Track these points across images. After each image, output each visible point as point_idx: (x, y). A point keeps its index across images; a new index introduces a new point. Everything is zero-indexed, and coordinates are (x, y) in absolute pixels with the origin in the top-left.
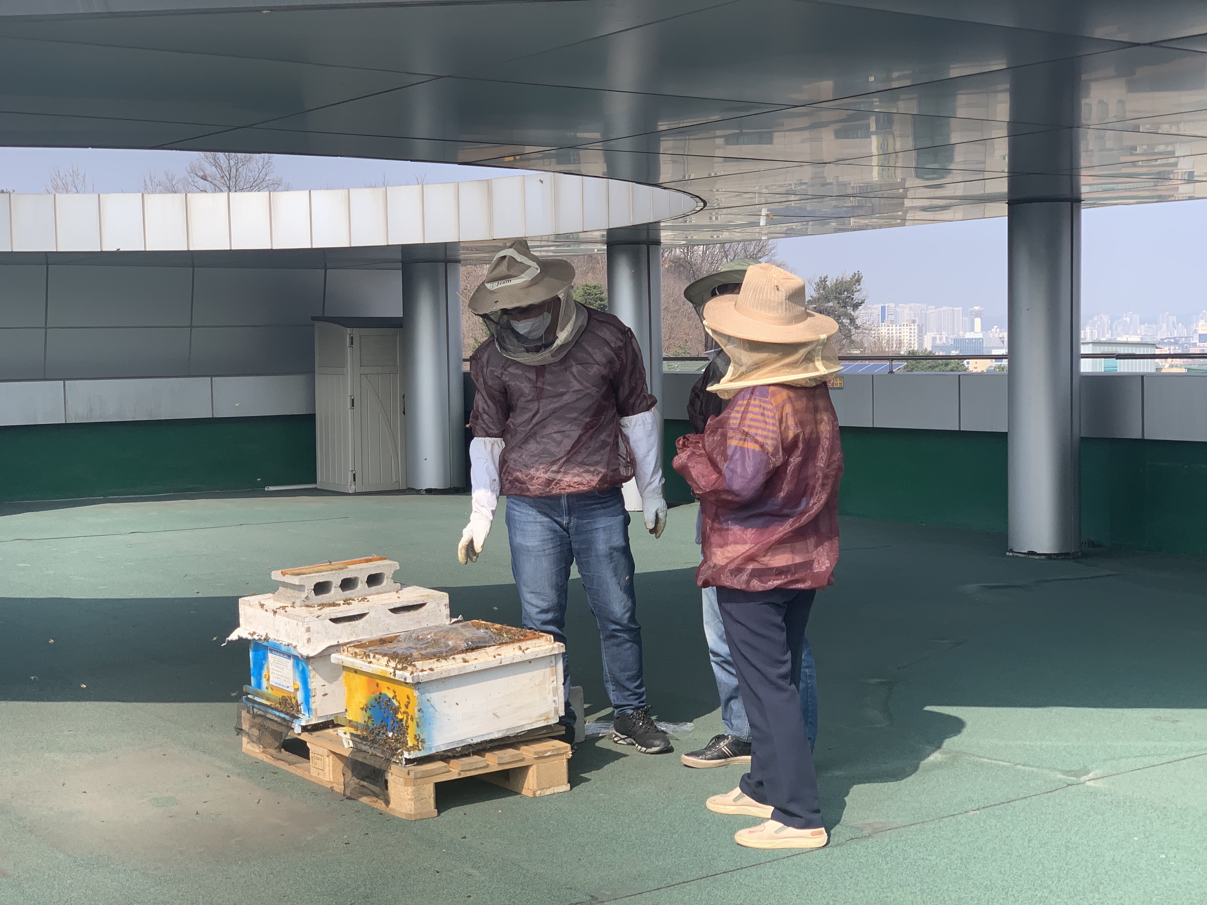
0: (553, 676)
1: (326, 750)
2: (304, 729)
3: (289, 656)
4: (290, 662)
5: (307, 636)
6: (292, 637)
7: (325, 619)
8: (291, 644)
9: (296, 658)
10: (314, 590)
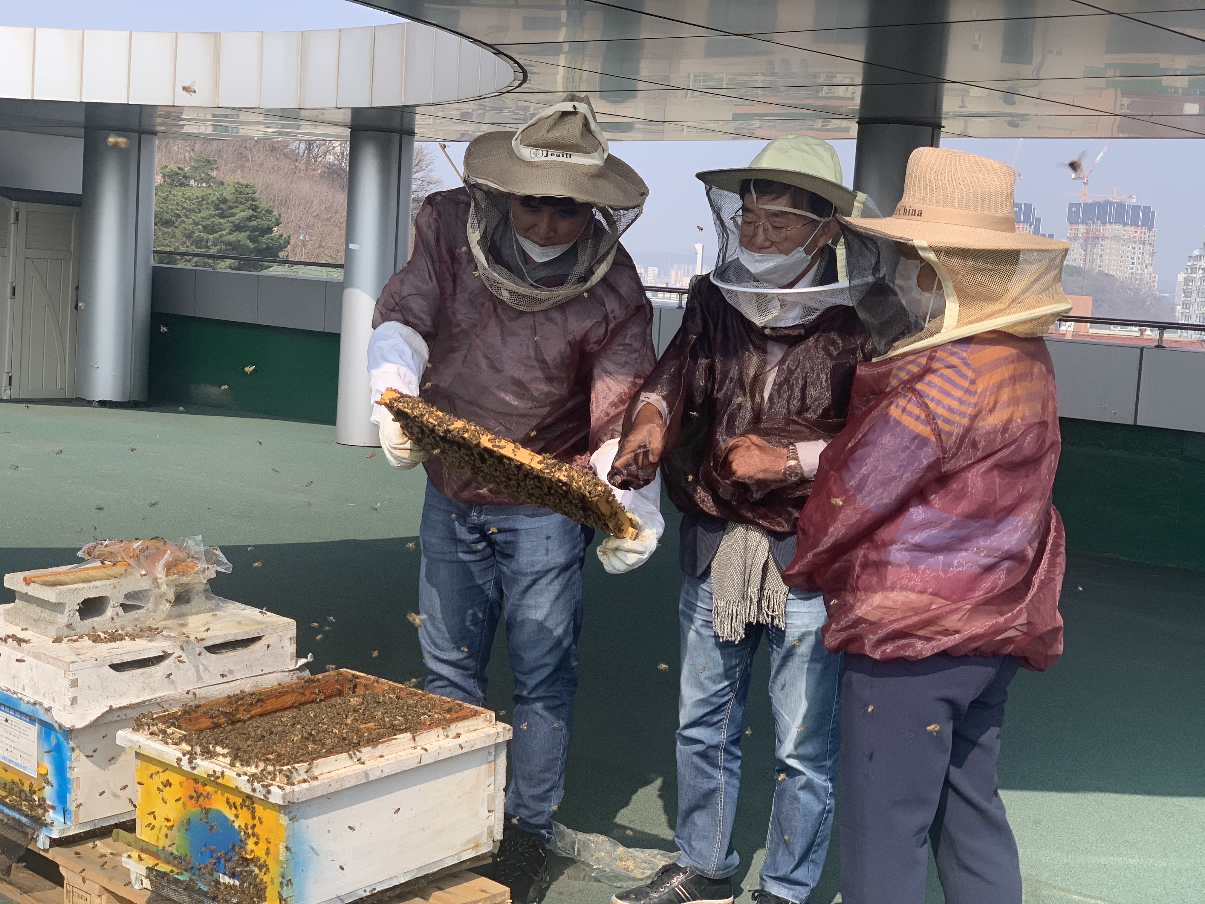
0: (490, 776)
1: (97, 886)
2: (55, 843)
3: (32, 720)
4: (34, 730)
5: (71, 693)
6: (42, 692)
7: (103, 665)
8: (41, 704)
9: (47, 727)
10: (79, 611)
